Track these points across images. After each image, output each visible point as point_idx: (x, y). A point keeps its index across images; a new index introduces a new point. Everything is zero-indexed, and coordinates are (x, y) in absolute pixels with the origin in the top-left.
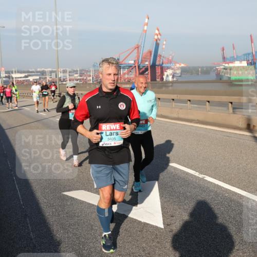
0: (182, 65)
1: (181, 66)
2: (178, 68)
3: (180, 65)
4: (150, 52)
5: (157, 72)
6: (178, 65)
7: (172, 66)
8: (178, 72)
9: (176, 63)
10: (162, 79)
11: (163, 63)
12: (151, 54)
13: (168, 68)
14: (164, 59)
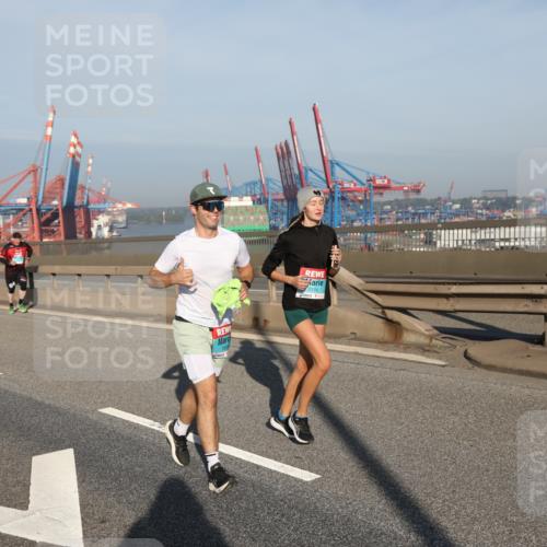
0: (129, 206)
1: (125, 208)
2: (121, 212)
3: (124, 204)
4: (62, 180)
5: (77, 219)
6: (120, 206)
7: (107, 206)
8: (122, 219)
9: (116, 201)
10: (89, 234)
11: (88, 203)
12: (63, 184)
13: (100, 212)
14: (90, 194)
